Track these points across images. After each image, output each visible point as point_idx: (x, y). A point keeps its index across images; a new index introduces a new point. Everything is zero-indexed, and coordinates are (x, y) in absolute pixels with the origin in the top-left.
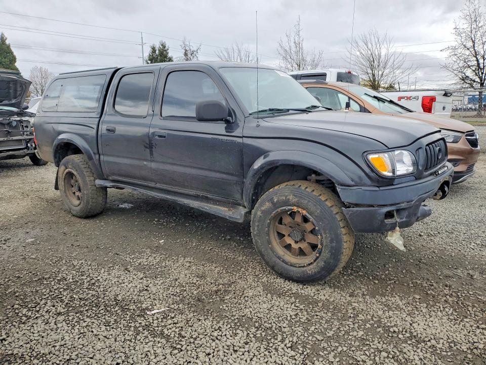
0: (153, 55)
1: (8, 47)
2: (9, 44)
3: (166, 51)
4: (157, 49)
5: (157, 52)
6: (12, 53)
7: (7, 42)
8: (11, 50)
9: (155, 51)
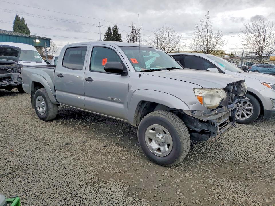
0: (108, 32)
1: (26, 25)
2: (27, 24)
3: (117, 30)
4: (112, 29)
5: (112, 30)
6: (28, 29)
7: (26, 23)
8: (27, 27)
9: (110, 30)
